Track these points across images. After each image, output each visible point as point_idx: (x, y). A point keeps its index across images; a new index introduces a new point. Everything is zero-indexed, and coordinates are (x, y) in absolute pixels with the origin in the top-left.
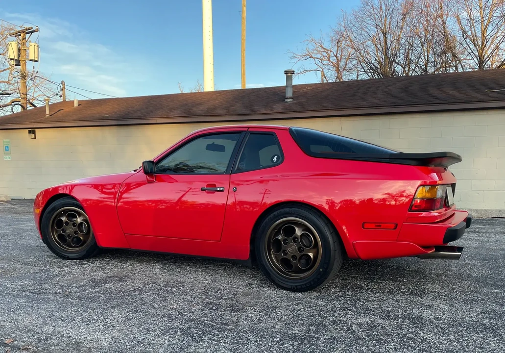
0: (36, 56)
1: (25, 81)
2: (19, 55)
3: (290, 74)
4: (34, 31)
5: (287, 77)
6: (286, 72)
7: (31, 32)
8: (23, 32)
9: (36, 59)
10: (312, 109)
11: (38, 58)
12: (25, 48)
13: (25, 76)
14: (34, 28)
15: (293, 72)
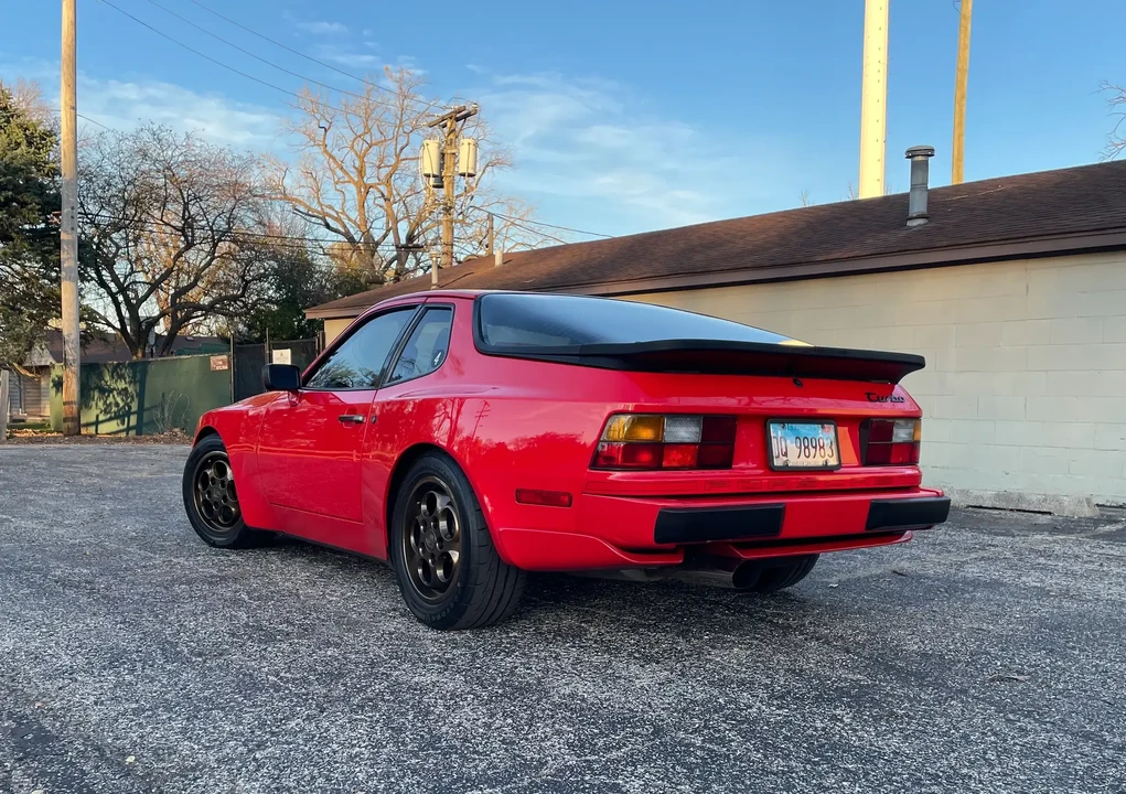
0: (471, 164)
1: (450, 217)
2: (442, 166)
3: (920, 158)
4: (469, 115)
5: (914, 165)
6: (911, 154)
7: (465, 117)
8: (451, 118)
9: (471, 171)
10: (945, 243)
11: (475, 169)
12: (453, 151)
13: (451, 208)
14: (470, 108)
15: (929, 153)
